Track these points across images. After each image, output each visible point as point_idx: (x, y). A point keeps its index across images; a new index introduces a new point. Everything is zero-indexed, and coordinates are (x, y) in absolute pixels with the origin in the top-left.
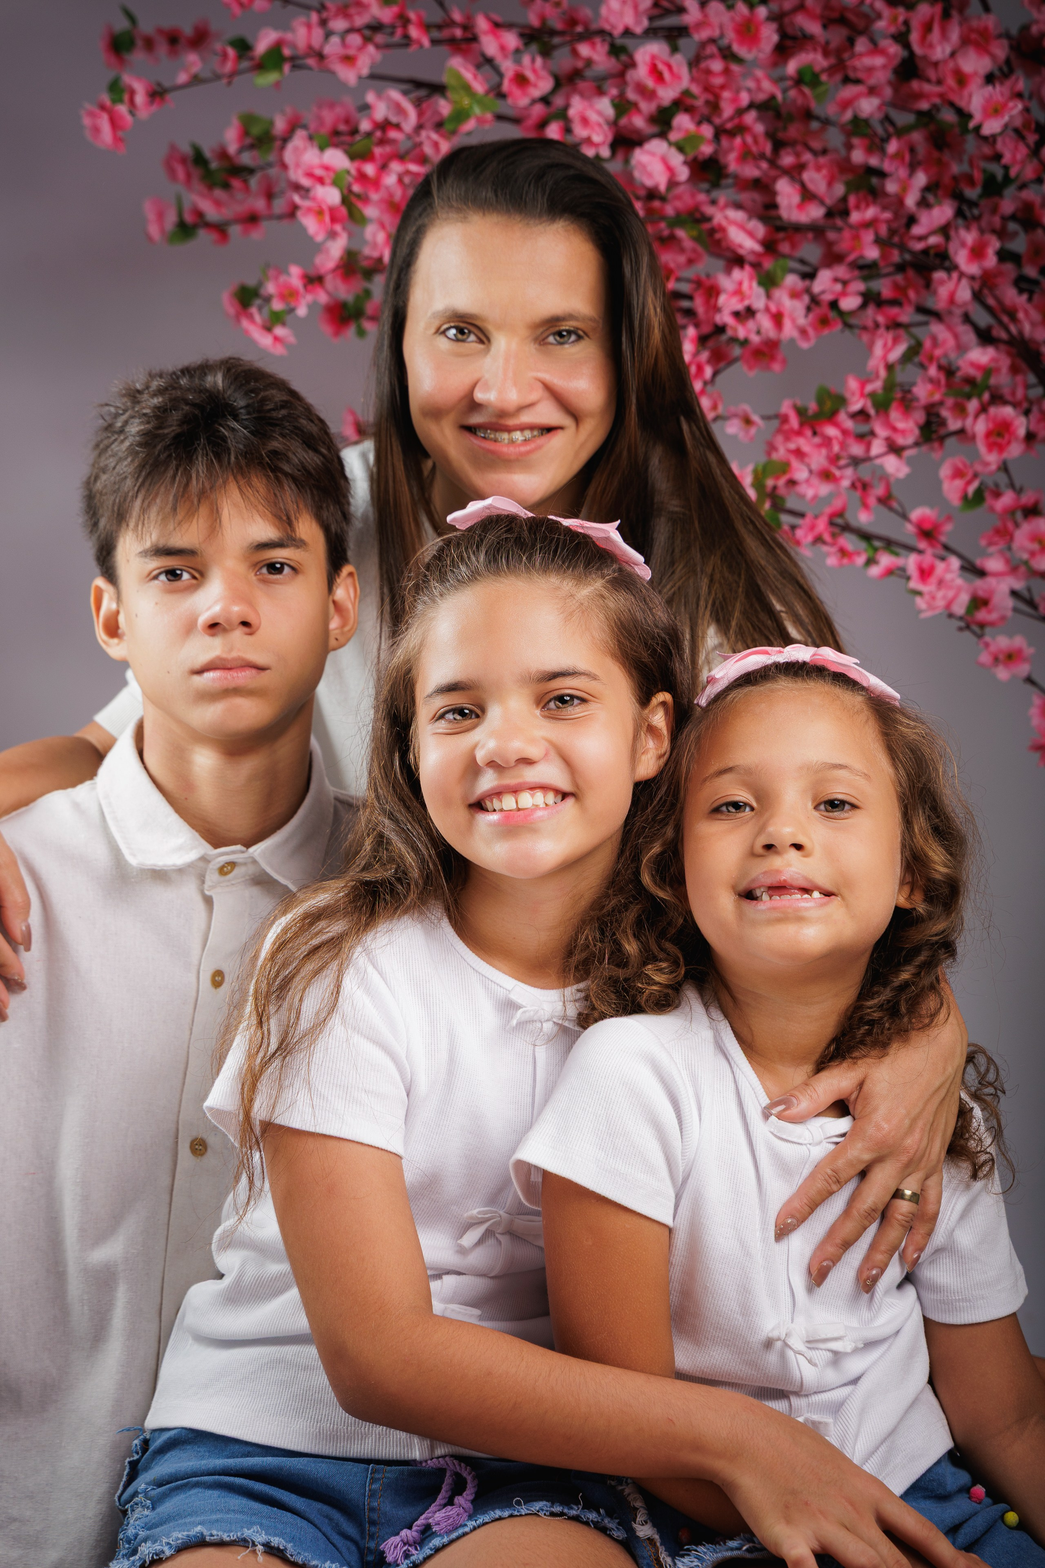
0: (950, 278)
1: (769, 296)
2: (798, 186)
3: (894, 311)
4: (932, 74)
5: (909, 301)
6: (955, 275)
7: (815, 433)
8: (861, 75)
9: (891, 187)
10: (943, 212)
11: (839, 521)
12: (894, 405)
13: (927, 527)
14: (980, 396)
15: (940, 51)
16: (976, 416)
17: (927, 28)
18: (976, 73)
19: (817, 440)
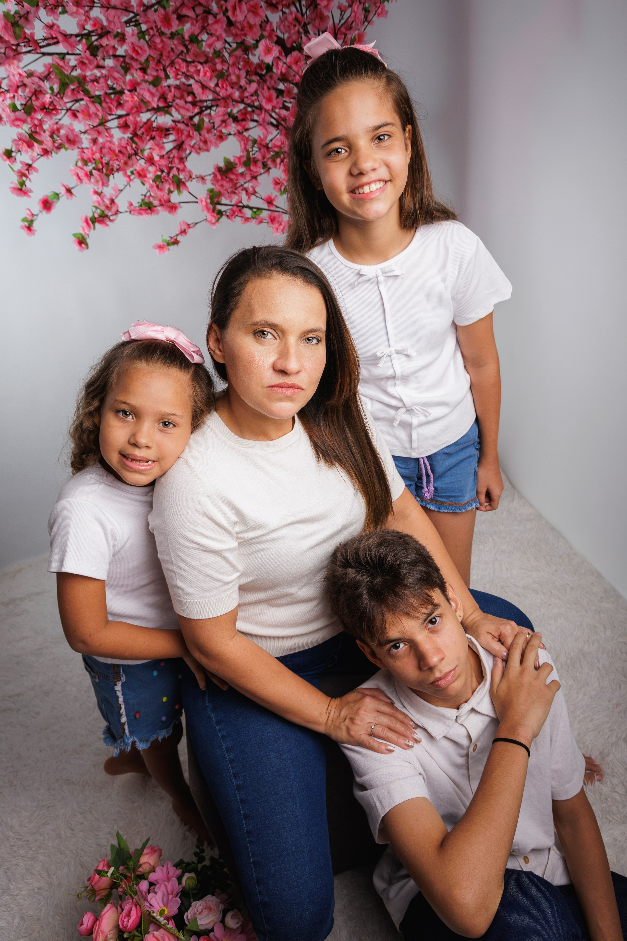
0: (262, 113)
1: (200, 135)
2: (200, 84)
3: (244, 123)
4: (239, 26)
5: (248, 119)
6: (263, 112)
7: (226, 177)
8: (213, 32)
9: (233, 78)
10: (254, 86)
11: (241, 204)
12: (252, 164)
13: (269, 201)
14: (280, 157)
15: (240, 17)
16: (280, 164)
17: (234, 8)
18: (255, 24)
19: (227, 180)
